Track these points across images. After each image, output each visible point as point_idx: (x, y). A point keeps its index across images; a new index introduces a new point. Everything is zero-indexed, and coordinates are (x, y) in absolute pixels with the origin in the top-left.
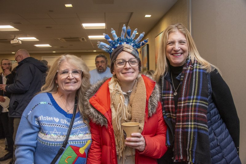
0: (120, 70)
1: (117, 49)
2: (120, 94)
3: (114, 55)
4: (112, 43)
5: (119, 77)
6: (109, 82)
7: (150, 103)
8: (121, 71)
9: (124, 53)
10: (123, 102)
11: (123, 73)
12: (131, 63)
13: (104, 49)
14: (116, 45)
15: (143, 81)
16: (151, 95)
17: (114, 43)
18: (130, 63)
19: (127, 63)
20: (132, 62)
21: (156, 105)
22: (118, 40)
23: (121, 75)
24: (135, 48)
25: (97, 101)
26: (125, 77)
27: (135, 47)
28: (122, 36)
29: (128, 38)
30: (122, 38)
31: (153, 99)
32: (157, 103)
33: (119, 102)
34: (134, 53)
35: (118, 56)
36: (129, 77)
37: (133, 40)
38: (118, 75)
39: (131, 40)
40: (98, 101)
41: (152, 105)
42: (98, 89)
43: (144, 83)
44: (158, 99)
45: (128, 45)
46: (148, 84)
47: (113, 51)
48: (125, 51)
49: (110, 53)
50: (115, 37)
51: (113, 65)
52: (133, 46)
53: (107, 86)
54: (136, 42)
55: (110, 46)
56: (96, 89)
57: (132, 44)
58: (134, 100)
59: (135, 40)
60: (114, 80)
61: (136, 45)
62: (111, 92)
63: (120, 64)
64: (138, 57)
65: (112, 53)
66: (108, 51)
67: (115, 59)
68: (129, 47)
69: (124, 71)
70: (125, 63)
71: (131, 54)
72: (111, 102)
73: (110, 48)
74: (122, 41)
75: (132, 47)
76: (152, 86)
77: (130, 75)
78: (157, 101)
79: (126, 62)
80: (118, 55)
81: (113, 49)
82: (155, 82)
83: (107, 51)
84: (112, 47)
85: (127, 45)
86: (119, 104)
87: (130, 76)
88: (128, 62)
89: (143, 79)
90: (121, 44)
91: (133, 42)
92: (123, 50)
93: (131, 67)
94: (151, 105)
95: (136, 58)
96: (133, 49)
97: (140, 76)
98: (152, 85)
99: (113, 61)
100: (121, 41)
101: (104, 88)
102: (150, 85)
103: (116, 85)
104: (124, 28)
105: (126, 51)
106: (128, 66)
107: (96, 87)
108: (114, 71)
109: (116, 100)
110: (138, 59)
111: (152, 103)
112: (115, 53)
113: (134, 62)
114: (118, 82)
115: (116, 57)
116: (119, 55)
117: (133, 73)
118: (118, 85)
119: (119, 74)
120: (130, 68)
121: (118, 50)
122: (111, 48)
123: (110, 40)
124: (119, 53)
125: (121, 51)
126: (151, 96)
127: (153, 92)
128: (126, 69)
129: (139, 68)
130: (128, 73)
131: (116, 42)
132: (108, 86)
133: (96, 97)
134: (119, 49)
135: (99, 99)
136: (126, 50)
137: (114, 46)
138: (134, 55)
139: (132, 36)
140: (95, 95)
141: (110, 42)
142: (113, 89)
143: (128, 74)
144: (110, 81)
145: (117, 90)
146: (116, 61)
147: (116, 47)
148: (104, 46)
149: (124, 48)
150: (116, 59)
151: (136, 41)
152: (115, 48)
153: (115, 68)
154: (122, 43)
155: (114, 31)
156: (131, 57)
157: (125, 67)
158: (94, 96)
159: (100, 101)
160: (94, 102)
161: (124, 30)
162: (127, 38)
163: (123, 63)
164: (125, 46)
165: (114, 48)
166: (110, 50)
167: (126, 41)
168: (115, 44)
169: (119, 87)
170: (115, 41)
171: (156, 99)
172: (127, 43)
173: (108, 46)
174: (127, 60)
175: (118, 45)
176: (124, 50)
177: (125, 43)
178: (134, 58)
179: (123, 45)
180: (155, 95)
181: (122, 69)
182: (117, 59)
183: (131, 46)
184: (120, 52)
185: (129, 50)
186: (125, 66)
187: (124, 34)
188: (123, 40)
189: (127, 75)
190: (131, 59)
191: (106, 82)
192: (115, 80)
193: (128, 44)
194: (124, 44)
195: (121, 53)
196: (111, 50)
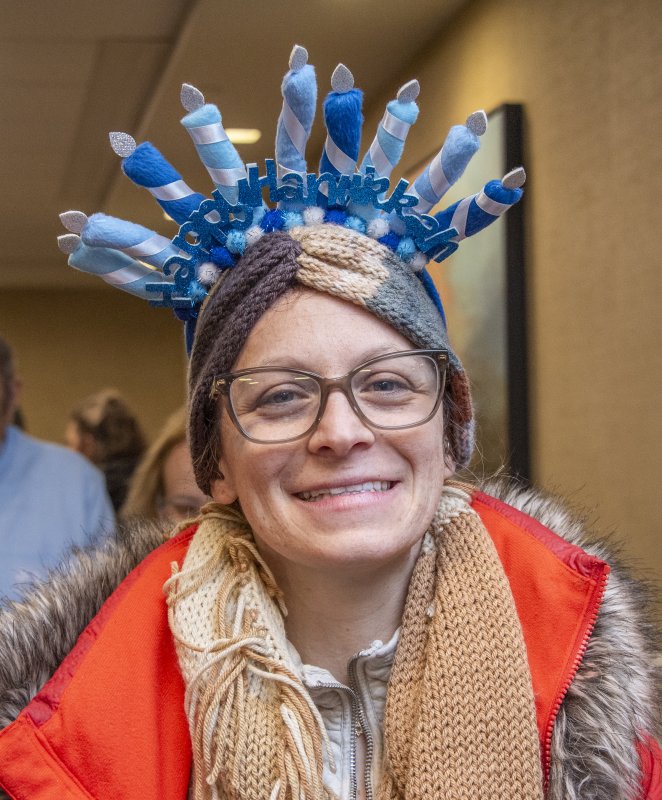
0: (272, 465)
1: (237, 277)
2: (281, 693)
3: (214, 326)
4: (198, 222)
5: (267, 523)
6: (168, 574)
7: (566, 764)
8: (284, 474)
9: (304, 305)
10: (308, 766)
11: (297, 495)
12: (373, 394)
13: (125, 278)
14: (235, 238)
15: (489, 550)
16: (575, 689)
17: (211, 219)
18: (357, 393)
19: (338, 399)
20: (383, 386)
21: (622, 783)
22: (249, 192)
23: (286, 509)
24: (406, 259)
25: (59, 753)
26: (321, 525)
27: (406, 246)
28: (284, 154)
29: (344, 165)
30: (283, 171)
31: (591, 721)
32: (629, 765)
33: (275, 772)
34: (396, 306)
35: (254, 338)
36: (353, 525)
37: (385, 184)
38: (256, 511)
39: (370, 183)
40: (73, 756)
41: (590, 785)
42: (71, 633)
43: (497, 571)
44: (642, 720)
45: (341, 231)
46: (534, 589)
47: (208, 287)
48: (311, 288)
49: (188, 312)
50: (218, 163)
51: (208, 419)
52: (391, 240)
53: (157, 610)
54: (413, 202)
55: (180, 244)
56: (57, 638)
57: (381, 224)
58: (419, 744)
59: (403, 186)
60: (216, 551)
61: (413, 229)
62: (192, 669)
63: (273, 409)
64: (437, 340)
65: (198, 304)
66: (166, 290)
67: (227, 368)
68: (350, 253)
69: (311, 474)
70: (314, 399)
71: (370, 310)
72: (197, 770)
73: (175, 268)
74: (289, 196)
75: (381, 248)
76: (578, 598)
77: (359, 507)
78: (637, 741)
79: (326, 389)
80: (251, 324)
81: (207, 272)
82: (601, 566)
83: (150, 288)
84: (202, 258)
85: (331, 229)
86: (278, 785)
87: (370, 521)
88: (345, 387)
89: (485, 534)
90: (282, 226)
91: (387, 208)
92: (295, 284)
93: (366, 435)
94: (576, 781)
95: (414, 345)
96: (385, 272)
97: (458, 504)
98: (573, 586)
99: (207, 385)
100: (277, 195)
101: (125, 626)
102: (555, 588)
103: (235, 595)
104: (303, 77)
105: (326, 293)
106: (342, 424)
107: (54, 615)
108: (222, 467)
109: (240, 746)
110: (440, 360)
111: (585, 766)
112: (229, 304)
113: (401, 386)
114: (258, 567)
115: (239, 344)
116: (262, 324)
117: (392, 484)
118: (253, 596)
119: (267, 503)
120: (362, 445)
121: (252, 284)
122: (191, 269)
123: (178, 190)
124: (259, 313)
125: (281, 293)
126: (569, 698)
127: (585, 658)
128: (330, 455)
129: (451, 433)
130: (346, 485)
131: (237, 210)
132: (164, 607)
133: (54, 724)
134: (260, 275)
135: (82, 739)
136: (319, 285)
137: (212, 245)
138: (399, 328)
139: (374, 146)
140: (44, 699)
141: (177, 209)
142: (212, 645)
143: (346, 501)
144: (181, 564)
145: (243, 652)
146: (230, 380)
147: (237, 257)
148: (123, 247)
149: (302, 258)
150: (231, 362)
151: (412, 192)
152: (228, 261)
153: (227, 444)
154: (291, 218)
155: (212, 108)
156: (373, 338)
157: (317, 440)
158: (39, 711)
159: (86, 764)
160: (36, 764)
161: (296, 101)
162: (328, 167)
163: (295, 402)
164: (315, 245)
165: (222, 266)
166: (182, 285)
167: (320, 201)
168: (228, 227)
169: (269, 619)
170: (218, 202)
171: (622, 719)
172: (336, 213)
173: (156, 245)
174: (335, 374)
175: (255, 233)
176: (305, 276)
177: (315, 214)
178: (401, 346)
179: (296, 232)
180: (612, 683)
181: (292, 453)
182: (239, 367)
183: (371, 243)
184: (269, 303)
185: (347, 281)
186: (315, 427)
187: (301, 137)
188: (299, 191)
189: (338, 510)
190: (371, 360)
191: (148, 572)
192: (225, 551)
193: (341, 222)
194: (310, 229)
195: (282, 304)
196: (193, 276)
